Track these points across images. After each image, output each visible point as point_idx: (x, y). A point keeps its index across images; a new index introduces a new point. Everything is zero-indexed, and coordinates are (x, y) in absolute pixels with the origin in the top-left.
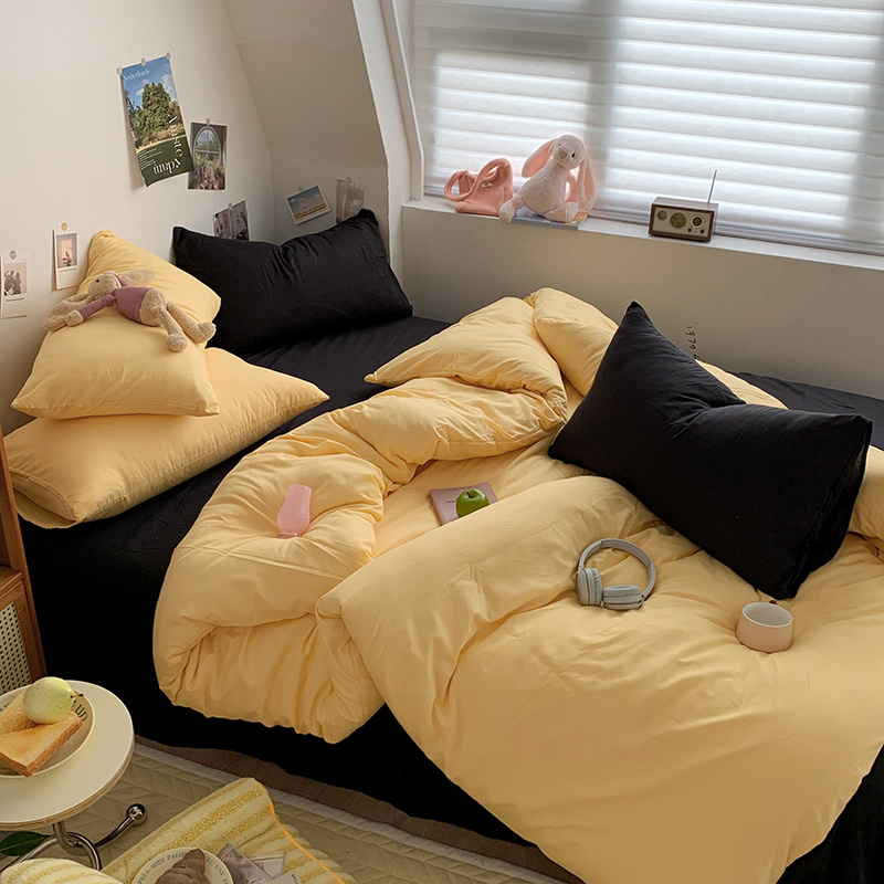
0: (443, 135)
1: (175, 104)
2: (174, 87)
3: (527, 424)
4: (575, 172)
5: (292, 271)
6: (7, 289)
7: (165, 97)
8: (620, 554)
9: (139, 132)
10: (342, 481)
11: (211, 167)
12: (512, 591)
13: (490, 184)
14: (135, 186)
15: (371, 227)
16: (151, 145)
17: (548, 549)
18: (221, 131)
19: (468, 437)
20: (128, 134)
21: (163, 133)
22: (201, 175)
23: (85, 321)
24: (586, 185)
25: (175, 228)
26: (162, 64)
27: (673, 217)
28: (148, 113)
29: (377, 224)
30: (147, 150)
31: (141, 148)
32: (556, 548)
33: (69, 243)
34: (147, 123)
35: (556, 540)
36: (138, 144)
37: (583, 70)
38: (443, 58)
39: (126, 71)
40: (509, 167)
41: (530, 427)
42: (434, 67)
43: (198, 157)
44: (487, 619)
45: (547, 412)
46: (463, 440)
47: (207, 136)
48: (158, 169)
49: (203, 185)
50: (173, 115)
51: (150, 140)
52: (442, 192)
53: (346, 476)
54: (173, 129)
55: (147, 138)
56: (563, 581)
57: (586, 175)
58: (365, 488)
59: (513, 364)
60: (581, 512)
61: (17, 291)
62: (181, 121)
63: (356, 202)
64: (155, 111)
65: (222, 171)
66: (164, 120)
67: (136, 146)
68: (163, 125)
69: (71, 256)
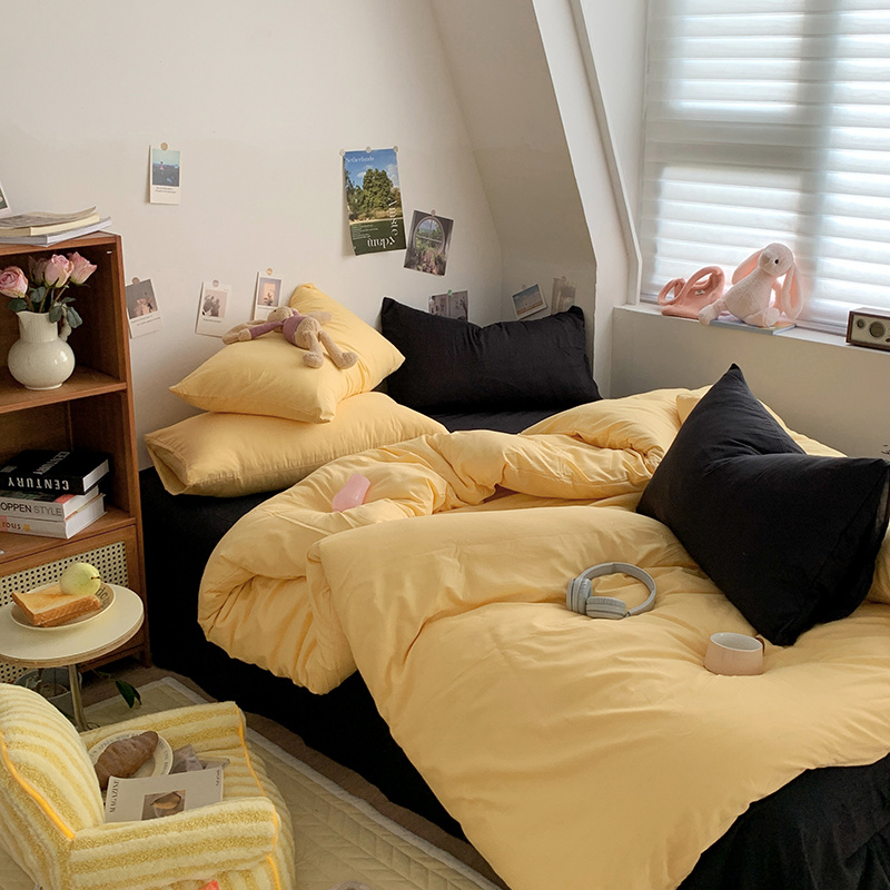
0: (665, 244)
1: (396, 190)
2: (397, 175)
3: (612, 473)
4: (781, 280)
5: (480, 345)
6: (206, 309)
7: (388, 183)
8: (631, 579)
9: (355, 208)
10: (398, 479)
11: (431, 253)
12: (495, 579)
13: (703, 292)
14: (346, 253)
15: (575, 321)
16: (368, 221)
17: (547, 553)
18: (446, 224)
19: (539, 469)
20: (345, 208)
21: (381, 213)
22: (419, 258)
23: (253, 339)
24: (791, 294)
25: (385, 299)
26: (389, 155)
27: (872, 326)
28: (368, 193)
29: (583, 319)
30: (363, 224)
31: (356, 222)
32: (558, 556)
33: (273, 286)
34: (366, 202)
35: (559, 548)
36: (352, 218)
37: (795, 180)
38: (668, 171)
39: (349, 155)
40: (722, 275)
41: (614, 476)
42: (661, 180)
43: (419, 242)
44: (461, 598)
45: (639, 468)
46: (533, 470)
47: (430, 226)
48: (376, 242)
49: (420, 268)
50: (394, 200)
51: (367, 216)
52: (656, 299)
53: (404, 475)
54: (392, 211)
55: (364, 214)
56: (555, 585)
57: (793, 283)
58: (415, 487)
59: (625, 424)
60: (600, 534)
61: (215, 314)
62: (399, 205)
63: (568, 300)
64: (376, 193)
65: (443, 259)
66: (384, 203)
67: (350, 218)
68: (383, 207)
69: (272, 298)
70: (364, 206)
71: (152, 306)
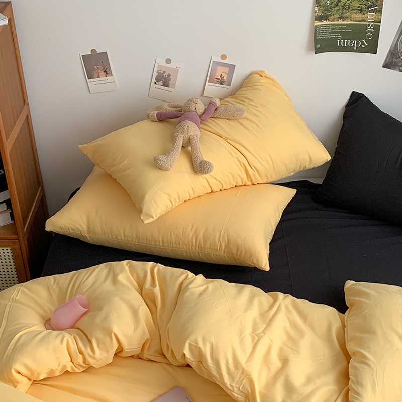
6: (158, 80)
9: (326, 9)
16: (340, 22)
21: (359, 16)
25: (354, 93)
30: (333, 25)
36: (319, 18)
48: (347, 42)
50: (374, 5)
51: (340, 18)
54: (371, 16)
55: (337, 16)
62: (380, 11)
66: (364, 6)
67: (316, 19)
68: (361, 10)
69: (225, 79)
70: (337, 8)
71: (107, 72)
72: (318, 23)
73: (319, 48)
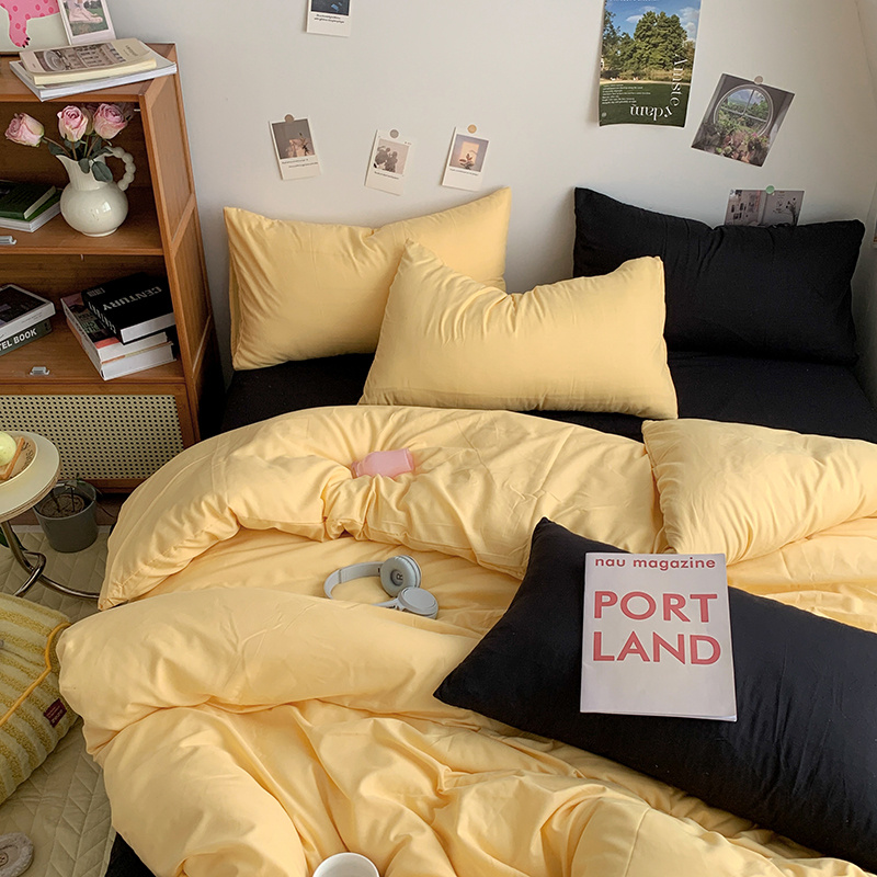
6: (378, 161)
9: (616, 62)
11: (744, 134)
16: (635, 81)
18: (780, 98)
20: (597, 61)
30: (625, 85)
33: (474, 147)
34: (636, 55)
43: (724, 117)
47: (750, 97)
48: (644, 111)
49: (720, 150)
50: (683, 57)
51: (635, 75)
55: (630, 72)
64: (655, 46)
65: (763, 144)
66: (668, 60)
67: (602, 76)
68: (664, 65)
69: (473, 160)
70: (632, 60)
71: (307, 149)
72: (604, 82)
73: (605, 118)
